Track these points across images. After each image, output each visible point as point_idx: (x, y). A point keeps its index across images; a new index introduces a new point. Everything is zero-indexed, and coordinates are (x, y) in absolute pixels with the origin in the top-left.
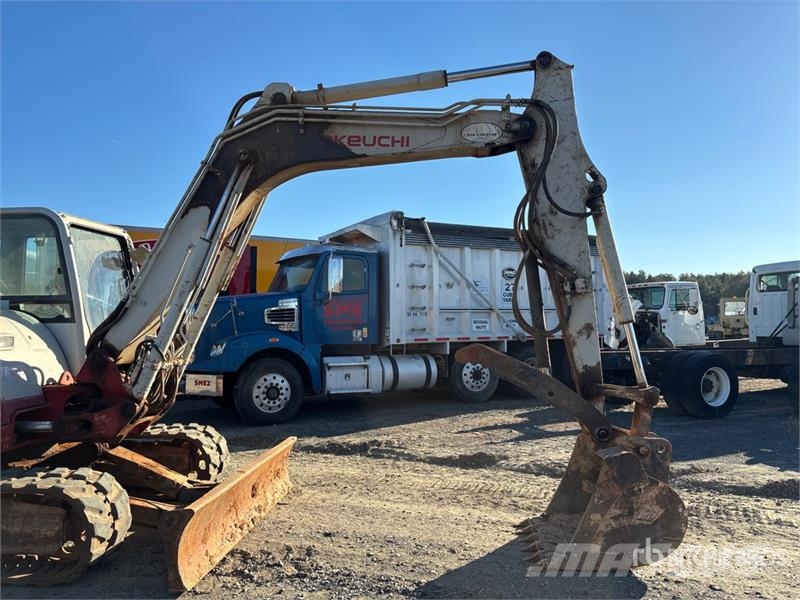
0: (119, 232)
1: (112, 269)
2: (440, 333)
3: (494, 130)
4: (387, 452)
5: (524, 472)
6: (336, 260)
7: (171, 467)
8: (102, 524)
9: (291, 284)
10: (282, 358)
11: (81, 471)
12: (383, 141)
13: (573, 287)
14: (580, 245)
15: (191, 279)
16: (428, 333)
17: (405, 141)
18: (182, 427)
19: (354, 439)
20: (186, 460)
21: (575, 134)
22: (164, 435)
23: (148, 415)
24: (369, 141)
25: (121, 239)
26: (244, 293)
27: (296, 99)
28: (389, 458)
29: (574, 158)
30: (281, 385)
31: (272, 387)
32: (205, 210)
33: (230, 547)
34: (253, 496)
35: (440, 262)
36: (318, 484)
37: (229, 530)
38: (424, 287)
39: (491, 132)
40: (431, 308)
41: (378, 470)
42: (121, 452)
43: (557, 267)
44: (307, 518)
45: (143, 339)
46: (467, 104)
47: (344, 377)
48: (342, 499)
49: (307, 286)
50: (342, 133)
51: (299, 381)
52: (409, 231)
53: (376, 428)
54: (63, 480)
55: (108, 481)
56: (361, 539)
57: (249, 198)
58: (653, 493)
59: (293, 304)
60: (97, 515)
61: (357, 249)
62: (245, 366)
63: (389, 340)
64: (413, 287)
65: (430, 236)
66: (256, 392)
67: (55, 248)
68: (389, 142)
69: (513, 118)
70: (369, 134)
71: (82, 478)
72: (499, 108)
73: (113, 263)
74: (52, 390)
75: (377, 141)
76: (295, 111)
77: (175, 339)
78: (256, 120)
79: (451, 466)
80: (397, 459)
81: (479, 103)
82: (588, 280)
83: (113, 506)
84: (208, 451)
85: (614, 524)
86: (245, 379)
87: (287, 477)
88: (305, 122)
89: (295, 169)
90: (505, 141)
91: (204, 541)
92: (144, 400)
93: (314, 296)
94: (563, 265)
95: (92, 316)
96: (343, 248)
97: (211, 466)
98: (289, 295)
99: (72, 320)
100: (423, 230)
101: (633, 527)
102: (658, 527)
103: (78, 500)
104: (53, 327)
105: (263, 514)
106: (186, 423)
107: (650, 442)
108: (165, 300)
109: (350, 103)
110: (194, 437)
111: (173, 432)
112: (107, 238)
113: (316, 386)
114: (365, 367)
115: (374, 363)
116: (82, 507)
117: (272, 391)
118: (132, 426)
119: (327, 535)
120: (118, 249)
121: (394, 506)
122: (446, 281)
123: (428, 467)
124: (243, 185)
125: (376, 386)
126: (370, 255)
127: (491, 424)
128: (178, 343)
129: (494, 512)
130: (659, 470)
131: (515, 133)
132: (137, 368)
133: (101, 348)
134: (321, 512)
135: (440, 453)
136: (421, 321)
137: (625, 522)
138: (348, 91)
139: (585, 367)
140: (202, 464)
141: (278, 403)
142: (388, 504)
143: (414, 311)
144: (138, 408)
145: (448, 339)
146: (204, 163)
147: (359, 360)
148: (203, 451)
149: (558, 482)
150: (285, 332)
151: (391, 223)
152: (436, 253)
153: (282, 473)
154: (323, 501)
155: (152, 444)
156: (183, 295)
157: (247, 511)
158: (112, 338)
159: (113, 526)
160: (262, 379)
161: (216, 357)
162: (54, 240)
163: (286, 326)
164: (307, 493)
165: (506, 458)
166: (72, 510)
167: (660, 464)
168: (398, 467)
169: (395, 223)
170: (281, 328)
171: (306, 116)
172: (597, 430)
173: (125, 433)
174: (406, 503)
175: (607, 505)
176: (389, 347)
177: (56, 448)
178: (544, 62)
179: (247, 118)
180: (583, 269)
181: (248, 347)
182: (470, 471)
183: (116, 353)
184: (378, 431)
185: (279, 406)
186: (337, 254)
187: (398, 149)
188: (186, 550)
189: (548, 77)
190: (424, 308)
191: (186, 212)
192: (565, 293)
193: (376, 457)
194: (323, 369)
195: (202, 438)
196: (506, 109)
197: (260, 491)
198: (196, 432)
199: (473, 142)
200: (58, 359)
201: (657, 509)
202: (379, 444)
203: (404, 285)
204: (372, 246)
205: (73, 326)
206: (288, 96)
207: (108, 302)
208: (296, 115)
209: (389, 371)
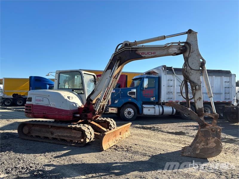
0: (93, 74)
1: (92, 82)
2: (177, 99)
3: (176, 49)
4: (156, 129)
5: (192, 137)
6: (146, 79)
7: (103, 126)
8: (88, 136)
9: (135, 85)
10: (132, 104)
11: (85, 125)
12: (149, 53)
13: (196, 88)
14: (198, 77)
15: (107, 85)
16: (173, 99)
17: (154, 53)
18: (106, 118)
19: (149, 126)
20: (107, 126)
21: (197, 50)
22: (102, 120)
23: (98, 115)
24: (146, 53)
25: (94, 76)
26: (124, 87)
27: (130, 44)
28: (157, 131)
29: (197, 56)
30: (131, 111)
31: (129, 111)
32: (110, 70)
33: (114, 144)
34: (120, 135)
35: (177, 79)
36: (137, 135)
37: (114, 141)
38: (172, 86)
39: (176, 50)
40: (174, 92)
41: (152, 133)
42: (93, 122)
43: (192, 83)
44: (132, 141)
45: (97, 98)
46: (170, 44)
47: (148, 110)
48: (141, 138)
49: (138, 86)
50: (140, 52)
51: (136, 110)
52: (168, 71)
53: (155, 124)
54: (81, 126)
55: (90, 127)
56: (143, 146)
57: (119, 67)
58: (213, 140)
59: (135, 90)
60: (88, 133)
61: (153, 76)
62: (123, 106)
63: (161, 101)
64: (168, 86)
65: (174, 72)
66: (125, 113)
67: (81, 78)
68: (151, 53)
69: (181, 46)
70: (146, 52)
71: (85, 126)
72: (177, 44)
73: (92, 81)
74: (80, 108)
75: (148, 53)
76: (129, 47)
77: (104, 98)
78: (121, 50)
79: (173, 134)
80: (159, 131)
81: (172, 43)
82: (200, 86)
83: (91, 132)
84: (111, 124)
85: (203, 147)
86: (123, 109)
87: (129, 132)
88: (132, 50)
89: (130, 60)
90: (179, 52)
91: (108, 141)
92: (97, 111)
93: (140, 88)
94: (193, 82)
95: (88, 93)
96: (149, 76)
97: (112, 128)
98: (134, 88)
99: (84, 94)
100: (172, 70)
101: (208, 148)
102: (214, 149)
103: (84, 130)
104: (80, 95)
105: (122, 139)
106: (107, 118)
107: (216, 128)
108: (102, 90)
109: (142, 45)
110: (108, 121)
111: (104, 119)
112: (91, 76)
113: (140, 112)
114: (154, 108)
115: (157, 107)
116: (85, 131)
117: (129, 113)
118: (95, 117)
119: (136, 145)
120: (93, 78)
121: (154, 141)
122: (179, 84)
123: (166, 134)
124: (118, 64)
125: (157, 113)
126: (156, 77)
127: (189, 125)
128: (104, 99)
129: (179, 144)
130: (218, 135)
131: (181, 50)
132: (96, 104)
133: (89, 100)
134: (136, 140)
135: (170, 131)
136: (171, 96)
137: (206, 146)
138: (142, 42)
139: (199, 108)
140: (110, 128)
141: (131, 116)
142: (152, 140)
143: (169, 93)
144: (96, 113)
145: (179, 101)
146: (110, 60)
147: (153, 106)
148: (110, 124)
149: (194, 138)
150: (132, 98)
151: (162, 69)
152: (176, 76)
153: (128, 131)
154: (137, 138)
155: (99, 122)
156: (105, 89)
157: (119, 137)
158: (91, 98)
159: (91, 136)
160: (127, 110)
161: (116, 103)
162: (80, 76)
163: (133, 96)
164: (134, 136)
165: (188, 133)
166: (83, 132)
167: (218, 134)
168: (158, 133)
169: (163, 68)
170: (132, 97)
171: (132, 48)
172: (200, 124)
173: (93, 118)
174: (157, 141)
175: (201, 142)
176: (161, 103)
177: (80, 121)
178: (190, 32)
179: (119, 49)
180: (199, 84)
181: (124, 101)
182: (177, 135)
183: (92, 101)
184: (156, 125)
185: (131, 117)
186: (147, 77)
187: (153, 55)
188: (104, 142)
189: (191, 35)
190: (172, 92)
191: (106, 71)
192: (194, 89)
193: (153, 130)
194: (142, 108)
195: (110, 121)
196: (179, 44)
197: (122, 134)
198: (109, 120)
199: (171, 53)
200: (81, 102)
201: (214, 144)
202: (155, 128)
203: (165, 85)
204: (157, 75)
205: (84, 95)
206: (128, 44)
207: (91, 90)
208: (130, 48)
209: (161, 109)
